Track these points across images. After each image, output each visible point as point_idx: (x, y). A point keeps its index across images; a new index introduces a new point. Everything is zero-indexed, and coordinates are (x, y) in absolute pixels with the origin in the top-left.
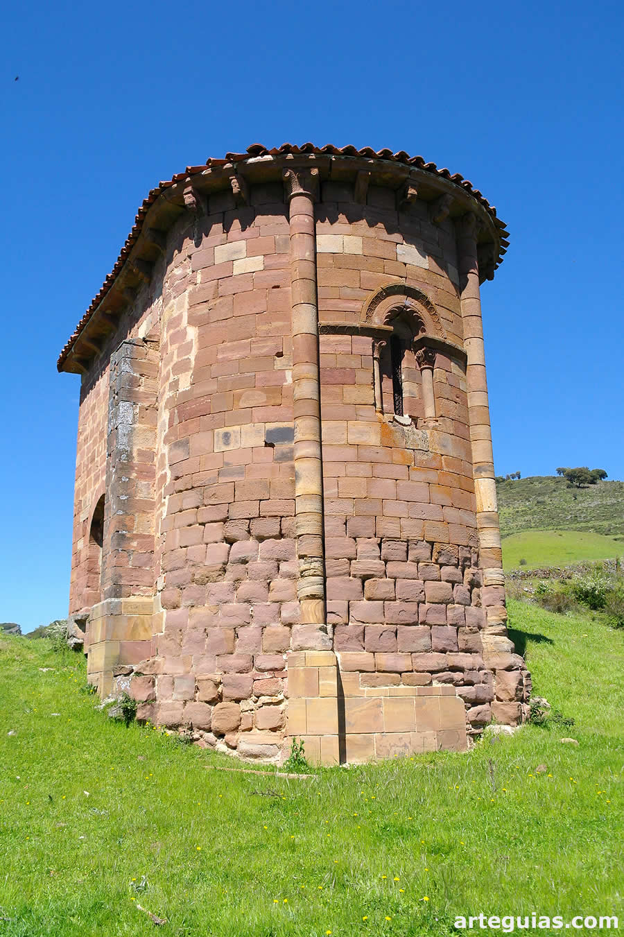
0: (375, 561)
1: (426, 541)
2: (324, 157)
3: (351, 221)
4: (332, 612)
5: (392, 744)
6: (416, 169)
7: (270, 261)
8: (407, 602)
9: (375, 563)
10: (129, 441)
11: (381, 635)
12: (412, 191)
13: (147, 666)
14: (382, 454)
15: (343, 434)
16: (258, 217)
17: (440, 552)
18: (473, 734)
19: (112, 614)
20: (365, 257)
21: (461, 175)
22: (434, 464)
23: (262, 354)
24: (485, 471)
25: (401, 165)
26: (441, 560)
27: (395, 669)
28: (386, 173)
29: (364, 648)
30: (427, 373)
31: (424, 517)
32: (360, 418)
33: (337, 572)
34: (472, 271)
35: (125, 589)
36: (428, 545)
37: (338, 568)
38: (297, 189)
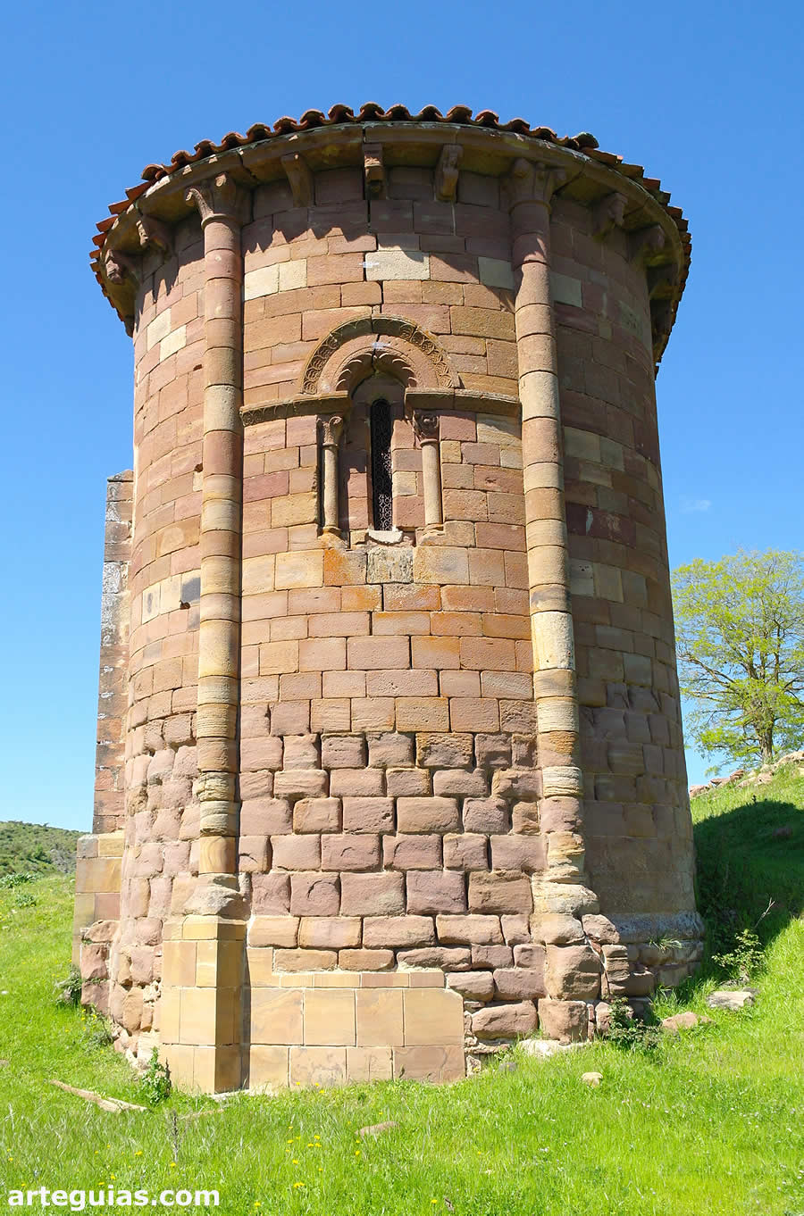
0: (307, 771)
1: (399, 732)
2: (229, 153)
3: (289, 238)
4: (244, 855)
5: (316, 1064)
6: (373, 124)
7: (193, 330)
8: (357, 834)
9: (307, 775)
10: (115, 615)
11: (312, 888)
12: (370, 162)
13: (98, 930)
14: (326, 599)
15: (268, 576)
16: (182, 268)
17: (430, 748)
18: (481, 1054)
19: (84, 857)
20: (311, 289)
21: (465, 106)
22: (423, 602)
23: (181, 472)
24: (543, 600)
25: (343, 126)
26: (430, 761)
27: (326, 944)
28: (324, 147)
29: (289, 910)
30: (428, 451)
31: (394, 693)
32: (295, 546)
33: (254, 792)
34: (530, 257)
35: (108, 821)
36: (404, 737)
37: (255, 786)
38: (208, 214)
